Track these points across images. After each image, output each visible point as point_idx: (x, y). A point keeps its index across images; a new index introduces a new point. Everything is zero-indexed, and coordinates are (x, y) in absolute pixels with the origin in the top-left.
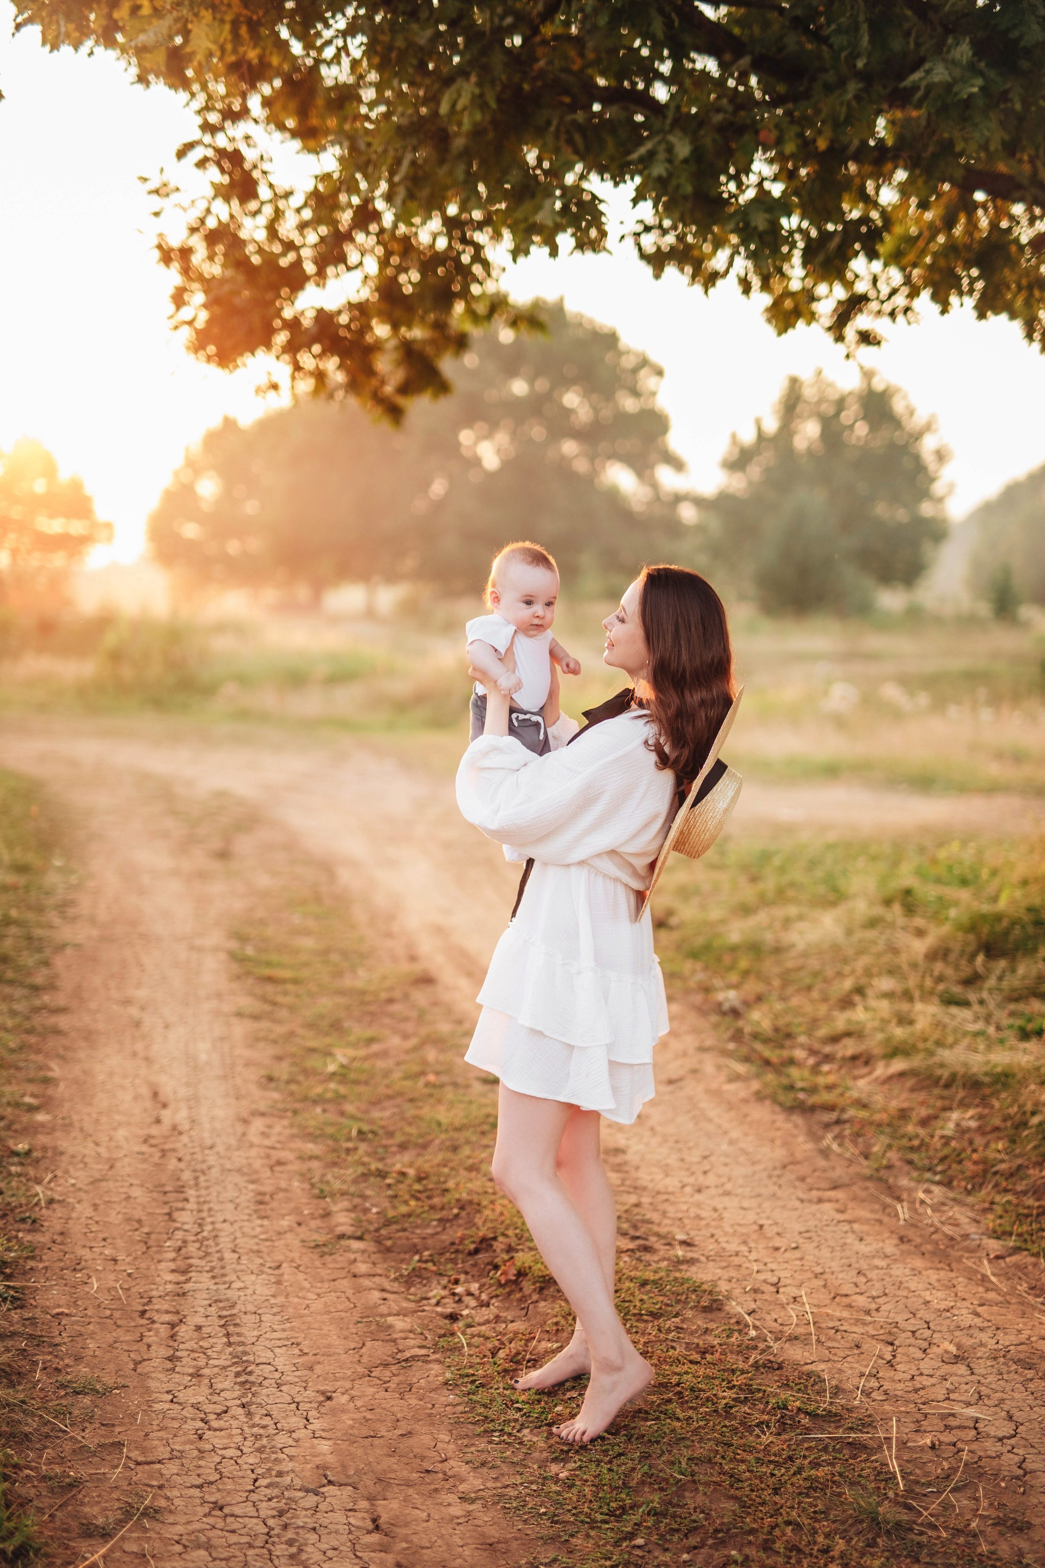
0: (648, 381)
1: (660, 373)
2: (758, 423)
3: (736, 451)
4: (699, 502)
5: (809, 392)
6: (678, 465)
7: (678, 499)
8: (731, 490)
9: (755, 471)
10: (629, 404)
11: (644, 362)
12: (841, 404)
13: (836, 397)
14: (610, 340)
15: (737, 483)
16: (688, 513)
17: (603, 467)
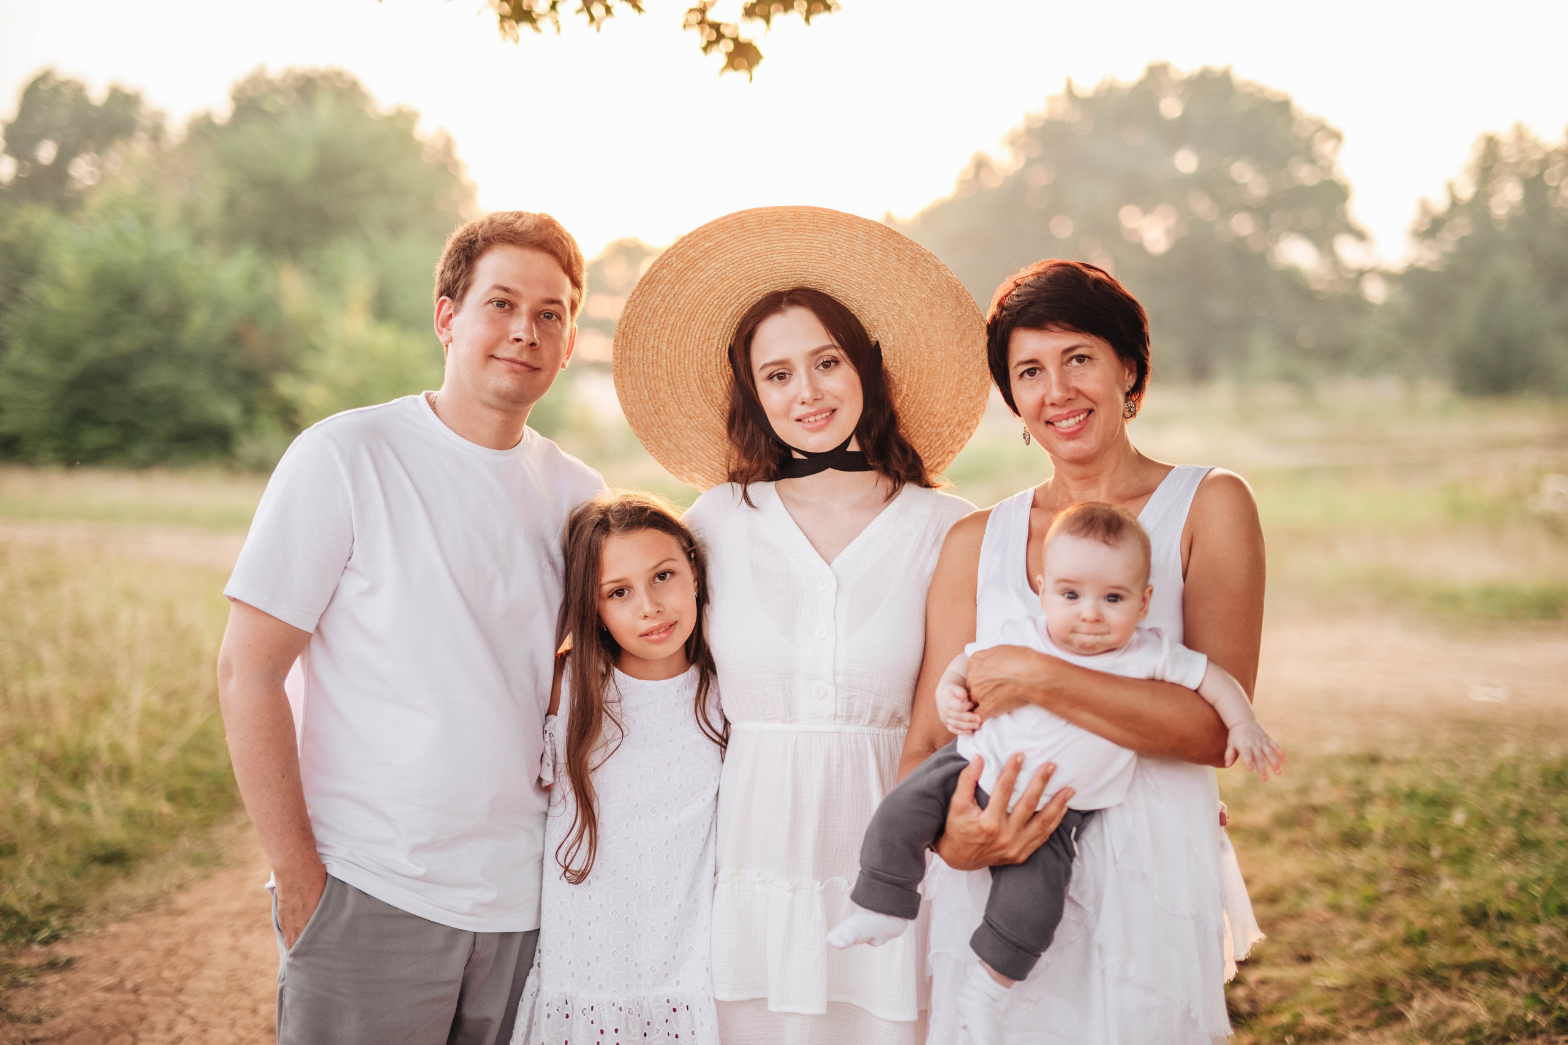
0: (1325, 148)
1: (1337, 136)
2: (1450, 186)
3: (1427, 220)
4: (1388, 277)
5: (1509, 153)
6: (1360, 236)
7: (1361, 273)
8: (1421, 264)
9: (1449, 242)
10: (1305, 175)
11: (1322, 127)
12: (1545, 163)
13: (1537, 156)
14: (1283, 106)
15: (1428, 256)
16: (1375, 291)
17: (1276, 239)
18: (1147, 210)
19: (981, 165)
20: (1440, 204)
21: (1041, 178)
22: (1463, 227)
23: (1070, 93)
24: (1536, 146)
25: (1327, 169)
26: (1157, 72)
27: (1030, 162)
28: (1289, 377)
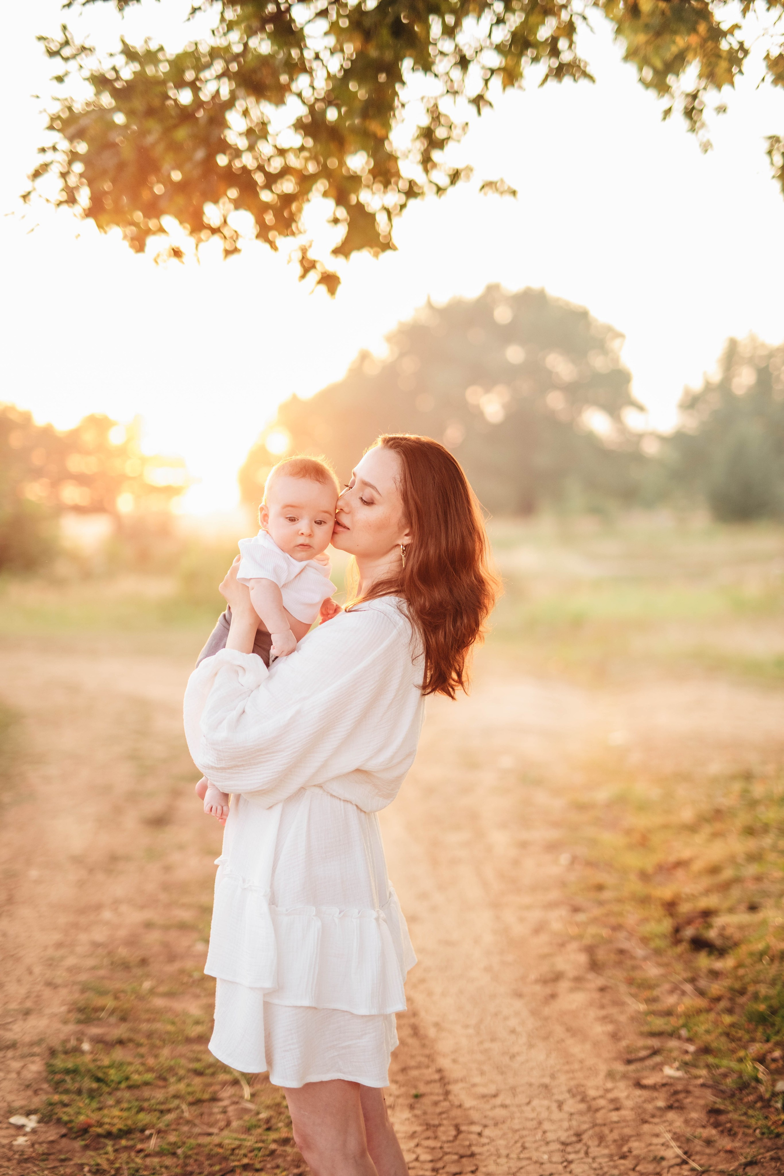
0: (614, 344)
1: (621, 336)
2: (705, 374)
3: (689, 397)
4: (662, 439)
5: (745, 350)
6: (641, 408)
7: (641, 436)
8: (686, 429)
9: (705, 412)
10: (600, 364)
11: (611, 330)
12: (770, 357)
13: (765, 352)
14: (583, 315)
15: (690, 423)
16: (651, 448)
17: (579, 412)
18: (487, 390)
19: (364, 356)
20: (697, 386)
21: (409, 365)
22: (715, 401)
23: (430, 305)
24: (763, 345)
25: (616, 360)
26: (492, 289)
27: (402, 355)
28: (595, 511)
